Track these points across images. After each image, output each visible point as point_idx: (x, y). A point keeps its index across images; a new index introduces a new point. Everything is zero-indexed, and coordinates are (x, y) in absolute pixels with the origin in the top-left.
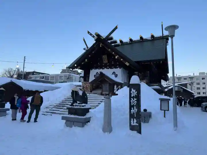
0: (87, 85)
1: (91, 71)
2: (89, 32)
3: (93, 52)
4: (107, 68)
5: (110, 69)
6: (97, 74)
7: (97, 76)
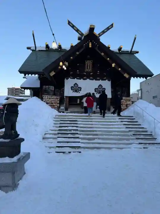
0: (53, 100)
1: (66, 81)
2: (69, 23)
3: (78, 53)
4: (90, 79)
5: (94, 80)
6: (76, 86)
7: (75, 88)
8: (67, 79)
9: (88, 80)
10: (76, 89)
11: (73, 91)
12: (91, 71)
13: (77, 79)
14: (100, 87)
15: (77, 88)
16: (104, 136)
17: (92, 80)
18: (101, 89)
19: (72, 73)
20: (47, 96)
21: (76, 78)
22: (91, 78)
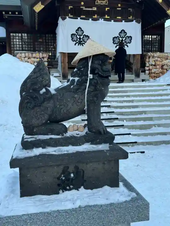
4: (105, 20)
5: (112, 21)
6: (80, 33)
7: (78, 37)
8: (64, 19)
9: (101, 21)
10: (80, 39)
11: (75, 42)
12: (107, 4)
13: (81, 19)
14: (123, 35)
15: (82, 37)
16: (164, 120)
17: (109, 20)
18: (124, 39)
19: (72, 7)
20: (25, 53)
21: (80, 16)
22: (106, 17)
